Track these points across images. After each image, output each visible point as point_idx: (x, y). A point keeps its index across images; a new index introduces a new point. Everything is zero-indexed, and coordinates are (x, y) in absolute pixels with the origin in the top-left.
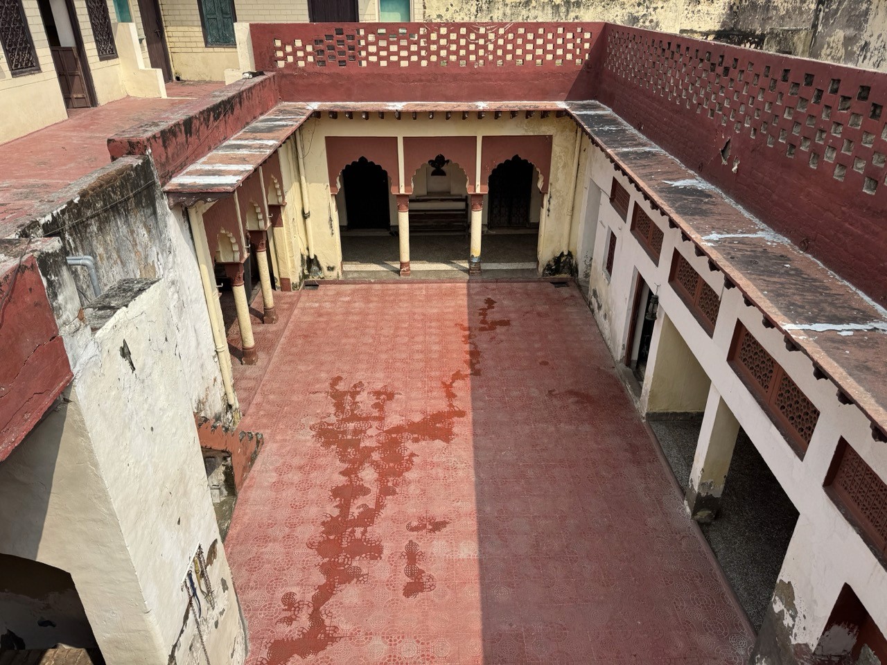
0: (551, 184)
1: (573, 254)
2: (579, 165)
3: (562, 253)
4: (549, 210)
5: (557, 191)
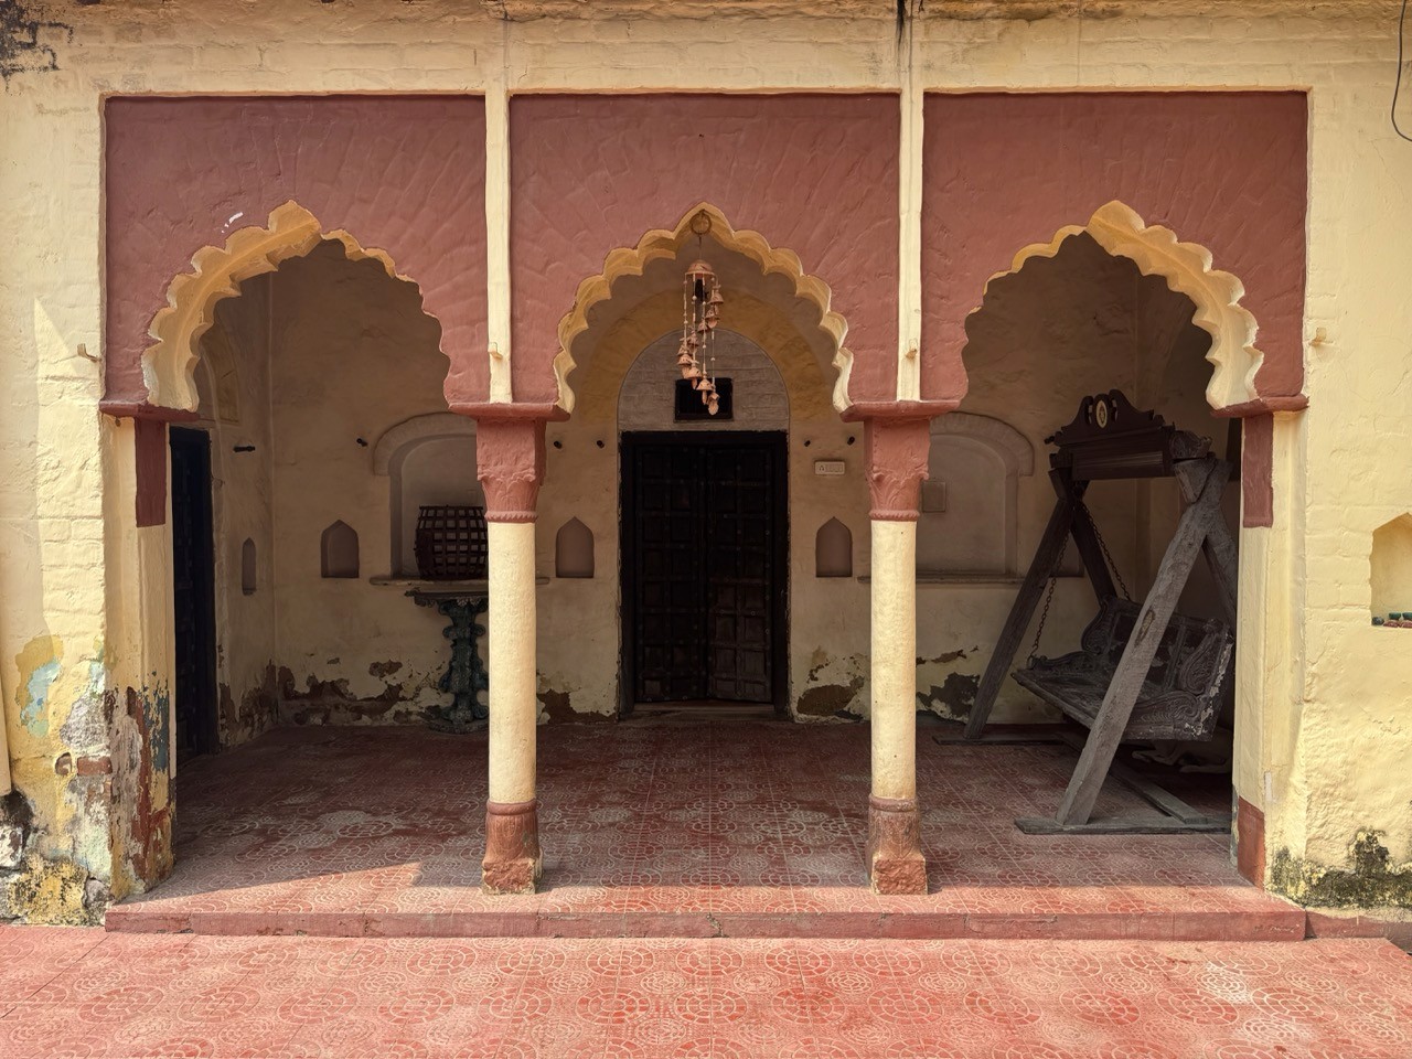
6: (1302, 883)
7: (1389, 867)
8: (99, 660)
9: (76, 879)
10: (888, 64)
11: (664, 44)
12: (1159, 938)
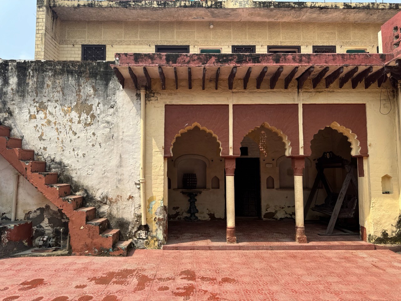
6: (374, 240)
7: (388, 237)
8: (162, 200)
9: (157, 240)
10: (296, 99)
11: (259, 96)
12: (349, 250)
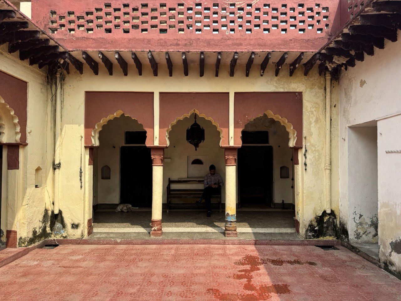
0: (305, 138)
1: (336, 213)
2: (331, 120)
3: (325, 212)
4: (305, 165)
5: (312, 145)
6: (26, 242)
7: (37, 234)
12: (8, 263)
